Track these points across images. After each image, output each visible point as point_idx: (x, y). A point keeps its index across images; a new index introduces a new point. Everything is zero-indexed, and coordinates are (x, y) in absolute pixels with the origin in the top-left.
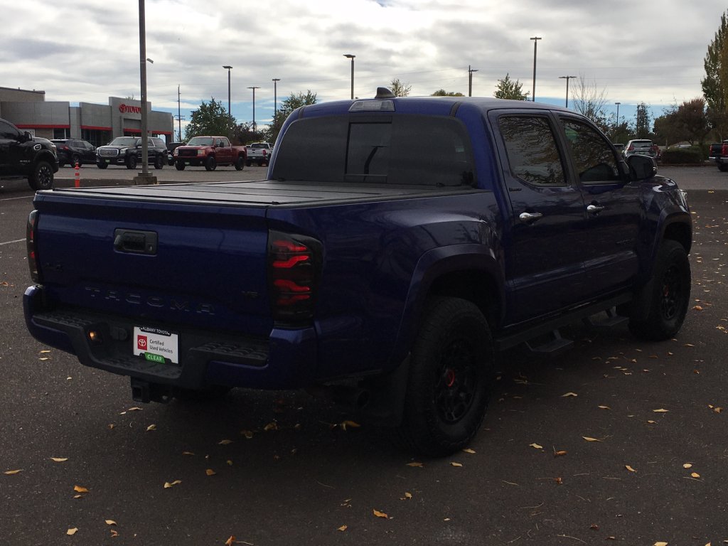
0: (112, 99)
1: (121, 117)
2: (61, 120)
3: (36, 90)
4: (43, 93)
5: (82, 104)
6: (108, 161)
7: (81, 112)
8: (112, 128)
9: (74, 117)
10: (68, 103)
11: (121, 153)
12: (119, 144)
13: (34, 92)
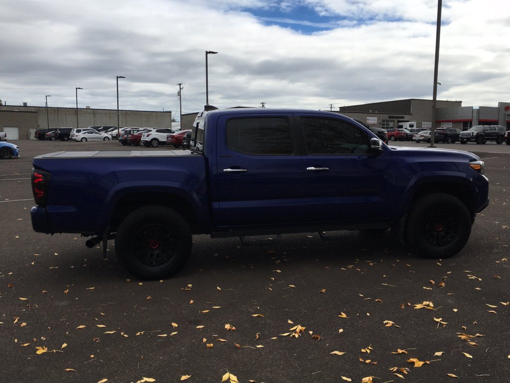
0: (501, 104)
1: (505, 114)
2: (468, 117)
3: (457, 101)
4: (461, 102)
5: (480, 107)
6: (465, 140)
7: (479, 112)
8: (498, 120)
9: (475, 115)
10: (472, 107)
11: (474, 135)
12: (474, 130)
13: (456, 102)
